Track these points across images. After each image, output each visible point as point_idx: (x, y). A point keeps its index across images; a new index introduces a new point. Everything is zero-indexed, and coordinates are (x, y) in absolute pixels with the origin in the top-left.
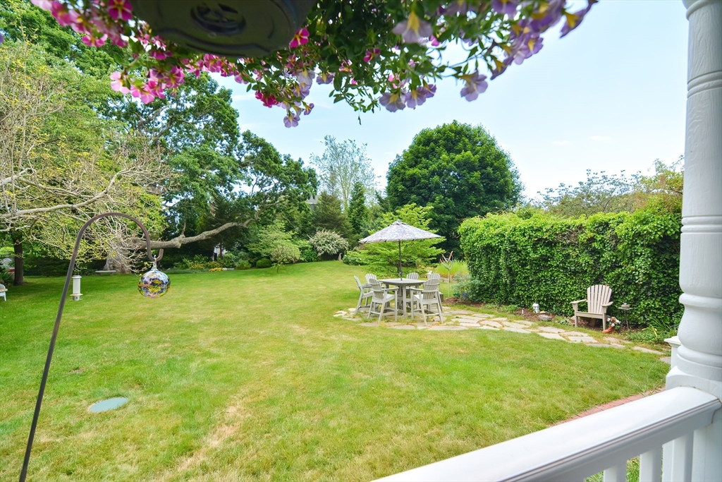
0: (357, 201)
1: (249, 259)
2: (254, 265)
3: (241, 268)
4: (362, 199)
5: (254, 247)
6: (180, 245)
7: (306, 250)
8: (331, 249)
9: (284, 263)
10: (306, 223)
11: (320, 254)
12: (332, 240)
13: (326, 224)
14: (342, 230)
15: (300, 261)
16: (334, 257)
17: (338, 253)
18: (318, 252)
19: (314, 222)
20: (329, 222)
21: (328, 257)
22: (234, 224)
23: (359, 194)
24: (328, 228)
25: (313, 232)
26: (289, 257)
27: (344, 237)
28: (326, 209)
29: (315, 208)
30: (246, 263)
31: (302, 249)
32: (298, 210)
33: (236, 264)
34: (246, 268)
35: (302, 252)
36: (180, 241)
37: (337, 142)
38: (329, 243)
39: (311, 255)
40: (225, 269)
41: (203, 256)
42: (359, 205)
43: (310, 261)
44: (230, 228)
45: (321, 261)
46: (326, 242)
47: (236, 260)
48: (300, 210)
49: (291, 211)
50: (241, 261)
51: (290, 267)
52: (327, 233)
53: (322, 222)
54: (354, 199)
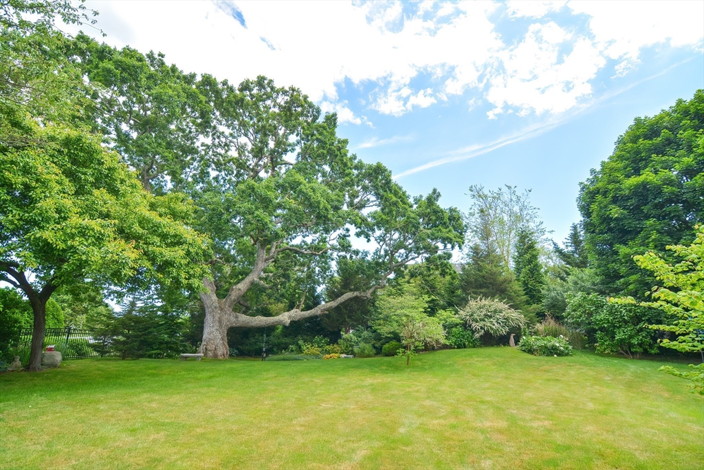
0: (527, 256)
1: (373, 342)
2: (379, 351)
3: (362, 355)
4: (534, 253)
5: (380, 325)
6: (289, 321)
7: (454, 329)
8: (494, 326)
9: (417, 350)
10: (453, 292)
11: (477, 335)
12: (495, 311)
13: (483, 290)
14: (510, 298)
15: (445, 347)
16: (503, 341)
17: (509, 334)
18: (473, 332)
19: (464, 290)
20: (488, 288)
21: (490, 340)
22: (355, 293)
23: (527, 248)
24: (486, 296)
25: (463, 302)
26: (428, 340)
27: (515, 307)
28: (480, 269)
29: (463, 269)
30: (368, 347)
31: (448, 327)
32: (441, 274)
33: (356, 349)
34: (369, 356)
35: (448, 333)
36: (290, 317)
37: (486, 191)
38: (490, 317)
39: (463, 336)
40: (343, 355)
41: (324, 337)
42: (530, 262)
43: (460, 346)
44: (350, 299)
45: (480, 346)
46: (486, 315)
47: (357, 343)
48: (443, 274)
49: (432, 277)
50: (362, 345)
51: (429, 357)
52: (484, 302)
53: (476, 287)
54: (521, 255)
